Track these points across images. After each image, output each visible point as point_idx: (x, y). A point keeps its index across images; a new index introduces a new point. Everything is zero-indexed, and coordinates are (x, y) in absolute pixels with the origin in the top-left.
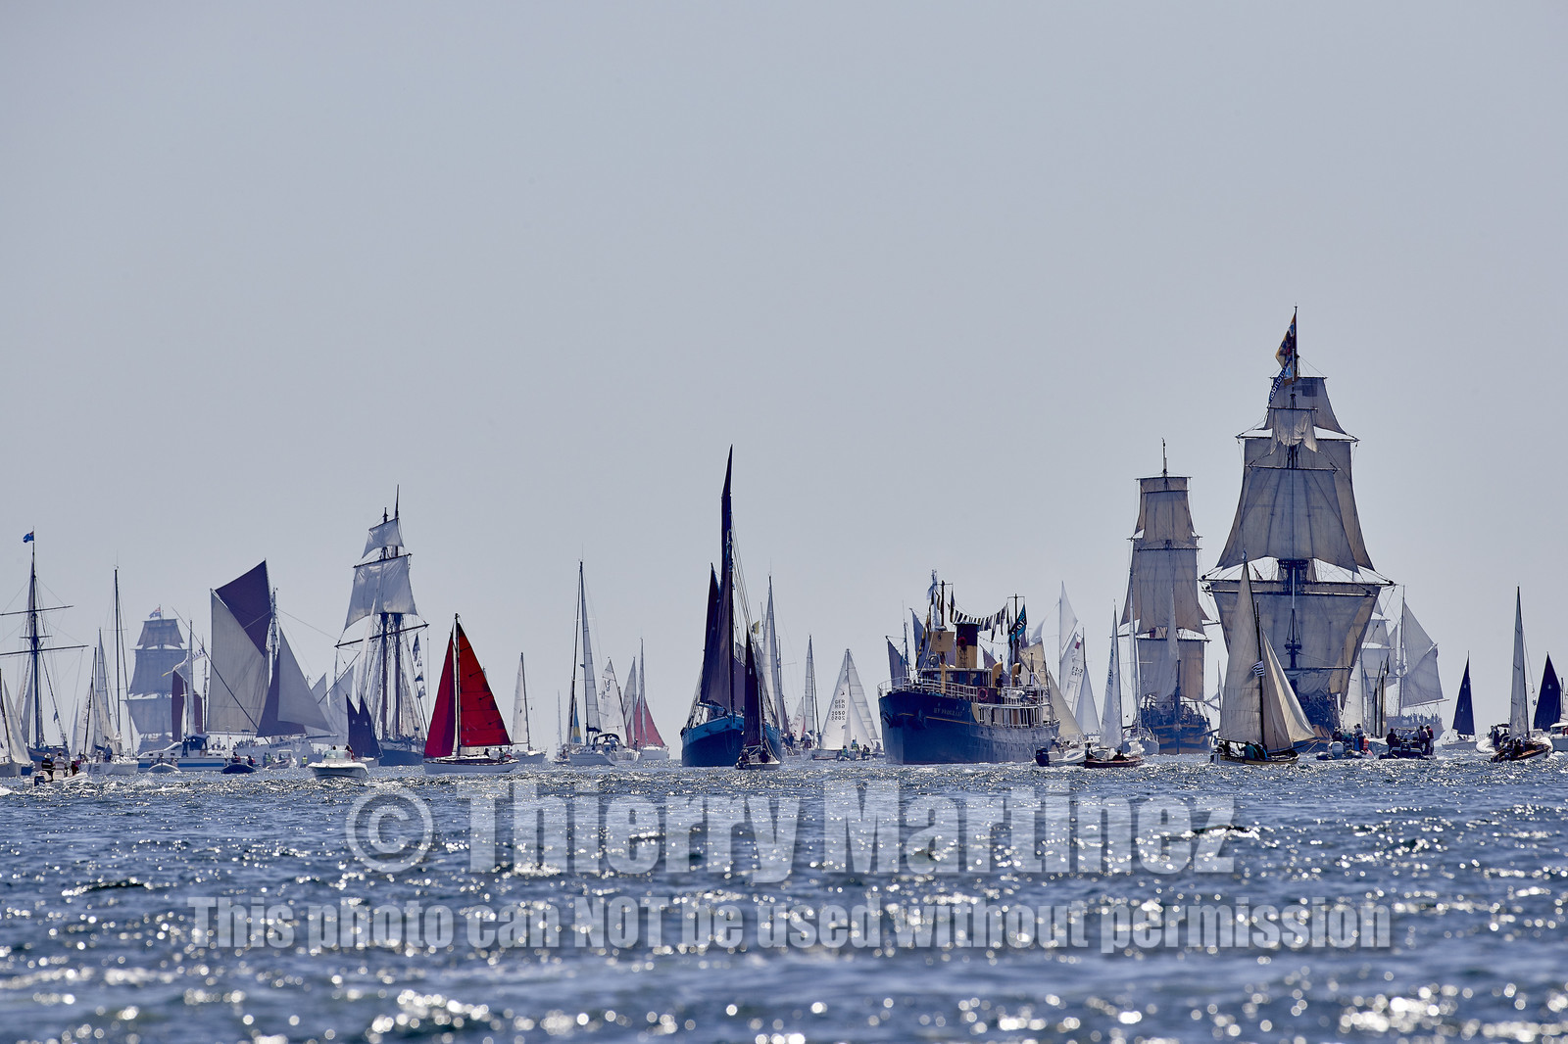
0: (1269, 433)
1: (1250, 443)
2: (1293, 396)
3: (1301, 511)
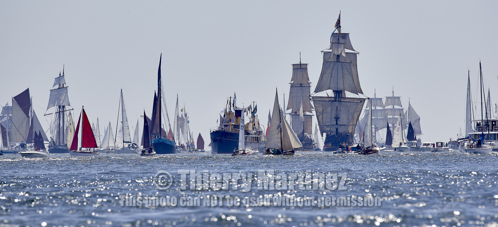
0: (331, 51)
1: (325, 54)
2: (338, 39)
3: (340, 75)
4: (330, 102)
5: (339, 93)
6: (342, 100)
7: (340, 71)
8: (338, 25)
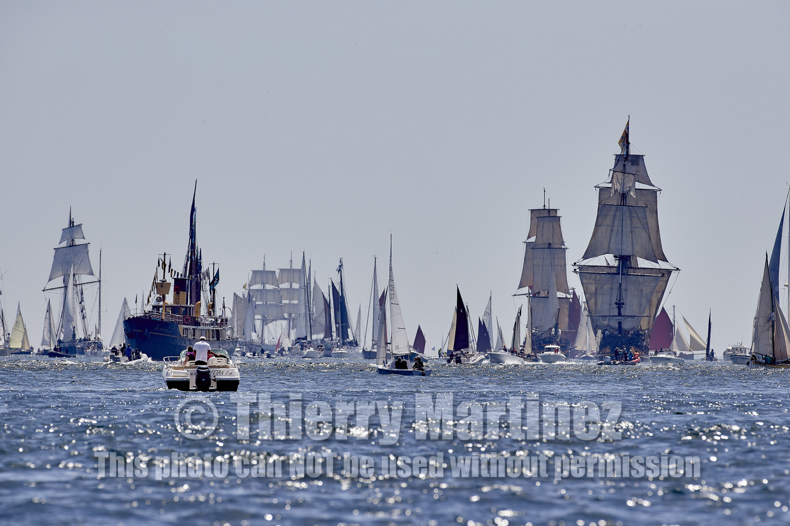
0: (610, 185)
2: (624, 165)
3: (627, 229)
4: (608, 275)
5: (625, 260)
6: (631, 272)
7: (627, 222)
8: (625, 140)
